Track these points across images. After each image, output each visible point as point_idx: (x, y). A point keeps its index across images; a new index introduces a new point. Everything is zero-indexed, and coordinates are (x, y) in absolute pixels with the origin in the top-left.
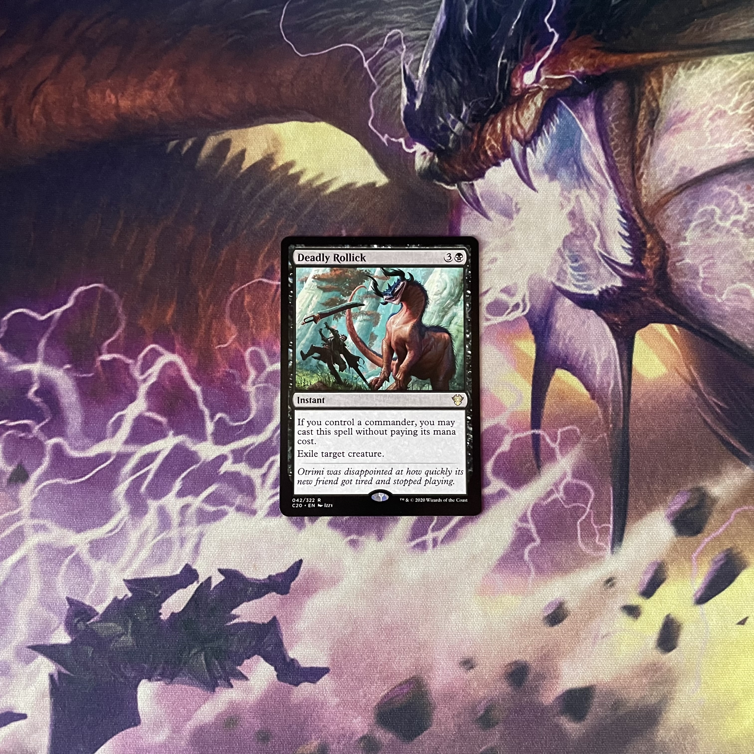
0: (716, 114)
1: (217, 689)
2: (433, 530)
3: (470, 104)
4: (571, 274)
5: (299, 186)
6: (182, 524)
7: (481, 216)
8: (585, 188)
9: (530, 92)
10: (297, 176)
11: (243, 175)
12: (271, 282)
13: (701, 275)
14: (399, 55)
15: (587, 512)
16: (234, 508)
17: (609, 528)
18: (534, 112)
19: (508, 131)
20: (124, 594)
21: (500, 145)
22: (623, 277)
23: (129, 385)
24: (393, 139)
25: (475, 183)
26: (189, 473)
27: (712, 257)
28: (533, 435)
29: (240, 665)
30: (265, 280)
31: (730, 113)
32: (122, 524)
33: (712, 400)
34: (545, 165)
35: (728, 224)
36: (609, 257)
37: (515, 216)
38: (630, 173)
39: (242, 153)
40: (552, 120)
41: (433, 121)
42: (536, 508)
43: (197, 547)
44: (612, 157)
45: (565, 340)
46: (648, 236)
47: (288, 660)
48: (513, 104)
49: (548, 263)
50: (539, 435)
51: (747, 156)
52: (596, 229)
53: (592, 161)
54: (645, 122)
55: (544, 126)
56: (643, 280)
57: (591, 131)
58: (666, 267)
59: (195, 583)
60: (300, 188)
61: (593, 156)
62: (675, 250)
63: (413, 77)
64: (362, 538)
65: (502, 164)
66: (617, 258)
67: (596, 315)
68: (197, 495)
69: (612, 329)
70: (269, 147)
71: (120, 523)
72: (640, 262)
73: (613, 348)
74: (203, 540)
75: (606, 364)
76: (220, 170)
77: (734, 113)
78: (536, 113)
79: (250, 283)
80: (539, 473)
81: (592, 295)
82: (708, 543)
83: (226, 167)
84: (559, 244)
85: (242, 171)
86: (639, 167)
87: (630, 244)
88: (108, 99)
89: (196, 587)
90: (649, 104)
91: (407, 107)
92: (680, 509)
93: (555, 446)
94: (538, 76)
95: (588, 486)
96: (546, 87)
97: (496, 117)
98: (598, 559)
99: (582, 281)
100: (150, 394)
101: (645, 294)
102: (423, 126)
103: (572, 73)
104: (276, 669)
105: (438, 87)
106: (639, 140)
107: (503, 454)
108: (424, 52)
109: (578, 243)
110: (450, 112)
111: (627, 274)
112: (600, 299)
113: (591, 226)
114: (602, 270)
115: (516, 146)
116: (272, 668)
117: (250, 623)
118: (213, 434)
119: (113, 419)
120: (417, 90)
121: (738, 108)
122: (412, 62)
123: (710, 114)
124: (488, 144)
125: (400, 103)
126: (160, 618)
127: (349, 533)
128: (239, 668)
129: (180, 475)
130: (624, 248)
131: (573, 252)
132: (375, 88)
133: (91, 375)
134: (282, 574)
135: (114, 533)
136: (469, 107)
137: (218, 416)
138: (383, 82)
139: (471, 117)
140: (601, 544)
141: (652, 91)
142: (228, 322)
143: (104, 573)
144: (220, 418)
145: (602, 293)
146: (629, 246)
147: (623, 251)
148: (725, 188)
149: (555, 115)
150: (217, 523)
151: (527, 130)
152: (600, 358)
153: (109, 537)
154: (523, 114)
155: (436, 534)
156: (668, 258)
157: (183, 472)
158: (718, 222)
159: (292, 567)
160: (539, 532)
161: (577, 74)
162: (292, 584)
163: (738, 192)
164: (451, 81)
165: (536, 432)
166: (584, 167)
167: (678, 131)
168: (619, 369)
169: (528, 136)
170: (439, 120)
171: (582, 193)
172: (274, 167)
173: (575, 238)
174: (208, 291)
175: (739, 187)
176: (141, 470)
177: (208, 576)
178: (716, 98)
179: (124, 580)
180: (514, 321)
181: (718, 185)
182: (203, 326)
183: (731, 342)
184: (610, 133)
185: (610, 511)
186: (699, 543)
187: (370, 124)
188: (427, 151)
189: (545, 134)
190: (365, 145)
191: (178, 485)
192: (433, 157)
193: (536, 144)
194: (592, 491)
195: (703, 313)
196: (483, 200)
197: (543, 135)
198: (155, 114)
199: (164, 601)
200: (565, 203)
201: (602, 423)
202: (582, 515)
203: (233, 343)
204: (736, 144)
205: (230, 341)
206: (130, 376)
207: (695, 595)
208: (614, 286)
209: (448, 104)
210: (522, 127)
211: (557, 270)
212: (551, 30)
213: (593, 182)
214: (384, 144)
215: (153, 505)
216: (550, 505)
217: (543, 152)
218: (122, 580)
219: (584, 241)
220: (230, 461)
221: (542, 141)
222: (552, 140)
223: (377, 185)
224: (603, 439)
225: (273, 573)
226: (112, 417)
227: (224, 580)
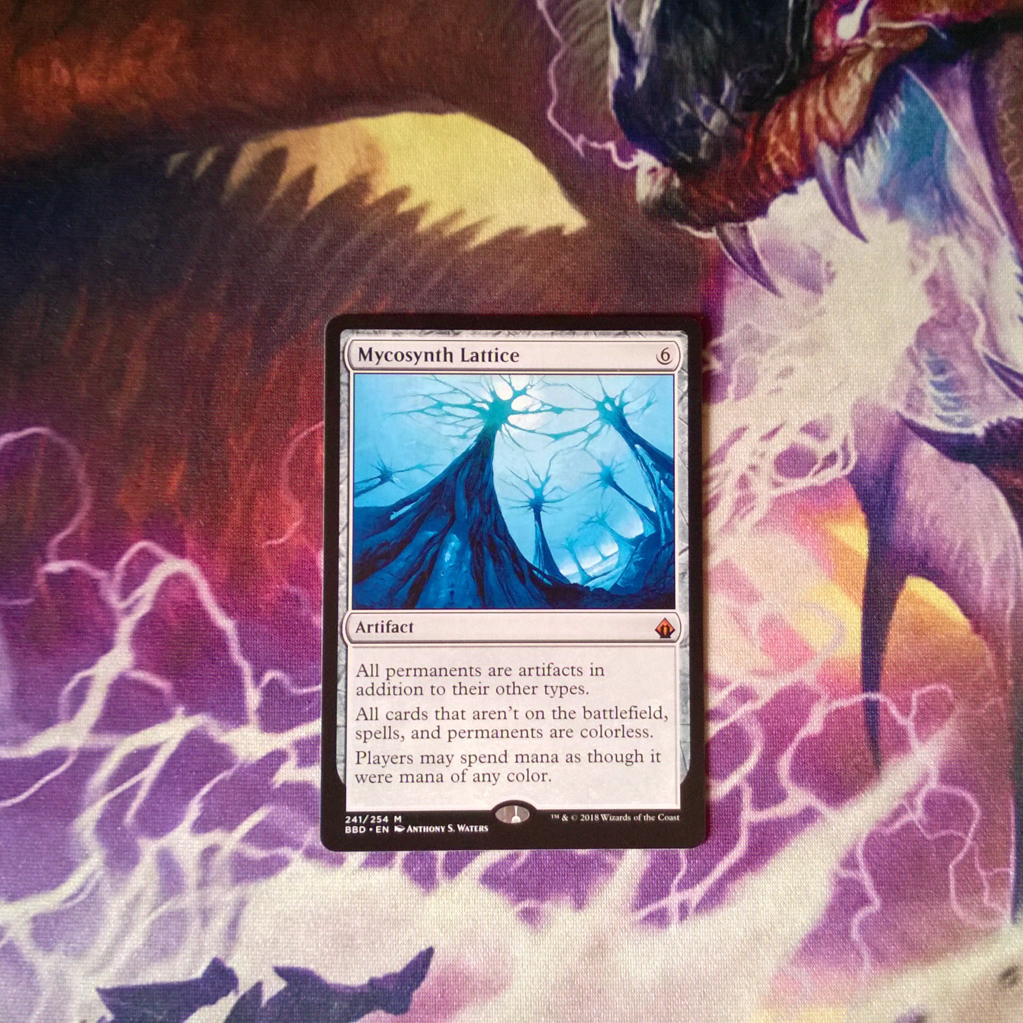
2: (683, 886)
3: (739, 75)
4: (933, 396)
5: (417, 235)
6: (203, 884)
7: (760, 287)
8: (956, 234)
9: (849, 55)
10: (413, 217)
11: (311, 216)
15: (967, 846)
16: (301, 851)
17: (1008, 875)
18: (859, 90)
19: (810, 128)
20: (99, 1015)
21: (795, 154)
23: (100, 618)
24: (595, 145)
25: (750, 225)
26: (215, 788)
28: (866, 702)
32: (93, 882)
34: (882, 191)
36: (1003, 363)
37: (825, 287)
39: (309, 175)
40: (892, 105)
41: (669, 107)
42: (874, 842)
43: (234, 925)
44: (1005, 176)
45: (922, 520)
48: (818, 76)
49: (889, 375)
50: (877, 702)
52: (977, 311)
53: (968, 183)
55: (877, 118)
57: (964, 126)
60: (420, 240)
61: (968, 172)
63: (630, 27)
64: (547, 907)
65: (801, 189)
67: (981, 475)
68: (231, 826)
69: (1011, 501)
70: (359, 161)
71: (87, 882)
74: (245, 912)
75: (1000, 566)
76: (268, 207)
78: (863, 93)
80: (878, 774)
81: (973, 436)
83: (279, 202)
84: (909, 339)
85: (309, 208)
88: (55, 79)
89: (234, 1002)
91: (619, 83)
93: (908, 723)
94: (865, 24)
95: (969, 797)
96: (879, 44)
97: (788, 101)
98: (991, 933)
99: (955, 409)
100: (140, 636)
102: (649, 118)
103: (927, 19)
105: (678, 45)
107: (810, 739)
109: (944, 337)
110: (700, 90)
112: (987, 443)
113: (968, 306)
114: (990, 388)
115: (826, 155)
118: (259, 711)
119: (72, 684)
120: (637, 49)
124: (773, 152)
125: (605, 76)
127: (521, 897)
129: (198, 789)
131: (936, 355)
132: (558, 47)
133: (27, 601)
134: (394, 975)
135: (77, 901)
136: (736, 83)
137: (269, 676)
138: (574, 37)
139: (740, 102)
140: (993, 905)
142: (285, 496)
143: (60, 977)
144: (273, 682)
145: (990, 432)
149: (897, 97)
150: (272, 881)
151: (845, 126)
152: (988, 555)
153: (70, 909)
154: (837, 94)
155: (687, 894)
157: (204, 784)
159: (414, 962)
160: (878, 885)
161: (937, 20)
162: (415, 994)
164: (702, 32)
165: (873, 696)
166: (953, 195)
169: (849, 137)
170: (680, 107)
171: (949, 242)
172: (370, 200)
173: (939, 329)
174: (247, 440)
176: (125, 781)
177: (255, 981)
179: (99, 990)
180: (826, 487)
182: (239, 504)
184: (999, 130)
185: (1008, 843)
187: (550, 116)
188: (659, 165)
189: (879, 133)
190: (542, 155)
191: (194, 809)
192: (671, 177)
193: (862, 150)
194: (975, 806)
196: (766, 257)
197: (876, 135)
198: (144, 104)
200: (919, 261)
201: (994, 675)
202: (958, 852)
203: (295, 535)
205: (290, 532)
206: (103, 604)
208: (1013, 419)
209: (698, 79)
210: (836, 121)
211: (906, 388)
213: (970, 222)
214: (577, 154)
215: (149, 848)
216: (898, 834)
217: (877, 166)
218: (93, 990)
219: (955, 335)
220: (292, 761)
221: (873, 146)
222: (893, 143)
223: (566, 232)
224: (995, 708)
225: (379, 975)
226: (67, 681)
227: (286, 989)
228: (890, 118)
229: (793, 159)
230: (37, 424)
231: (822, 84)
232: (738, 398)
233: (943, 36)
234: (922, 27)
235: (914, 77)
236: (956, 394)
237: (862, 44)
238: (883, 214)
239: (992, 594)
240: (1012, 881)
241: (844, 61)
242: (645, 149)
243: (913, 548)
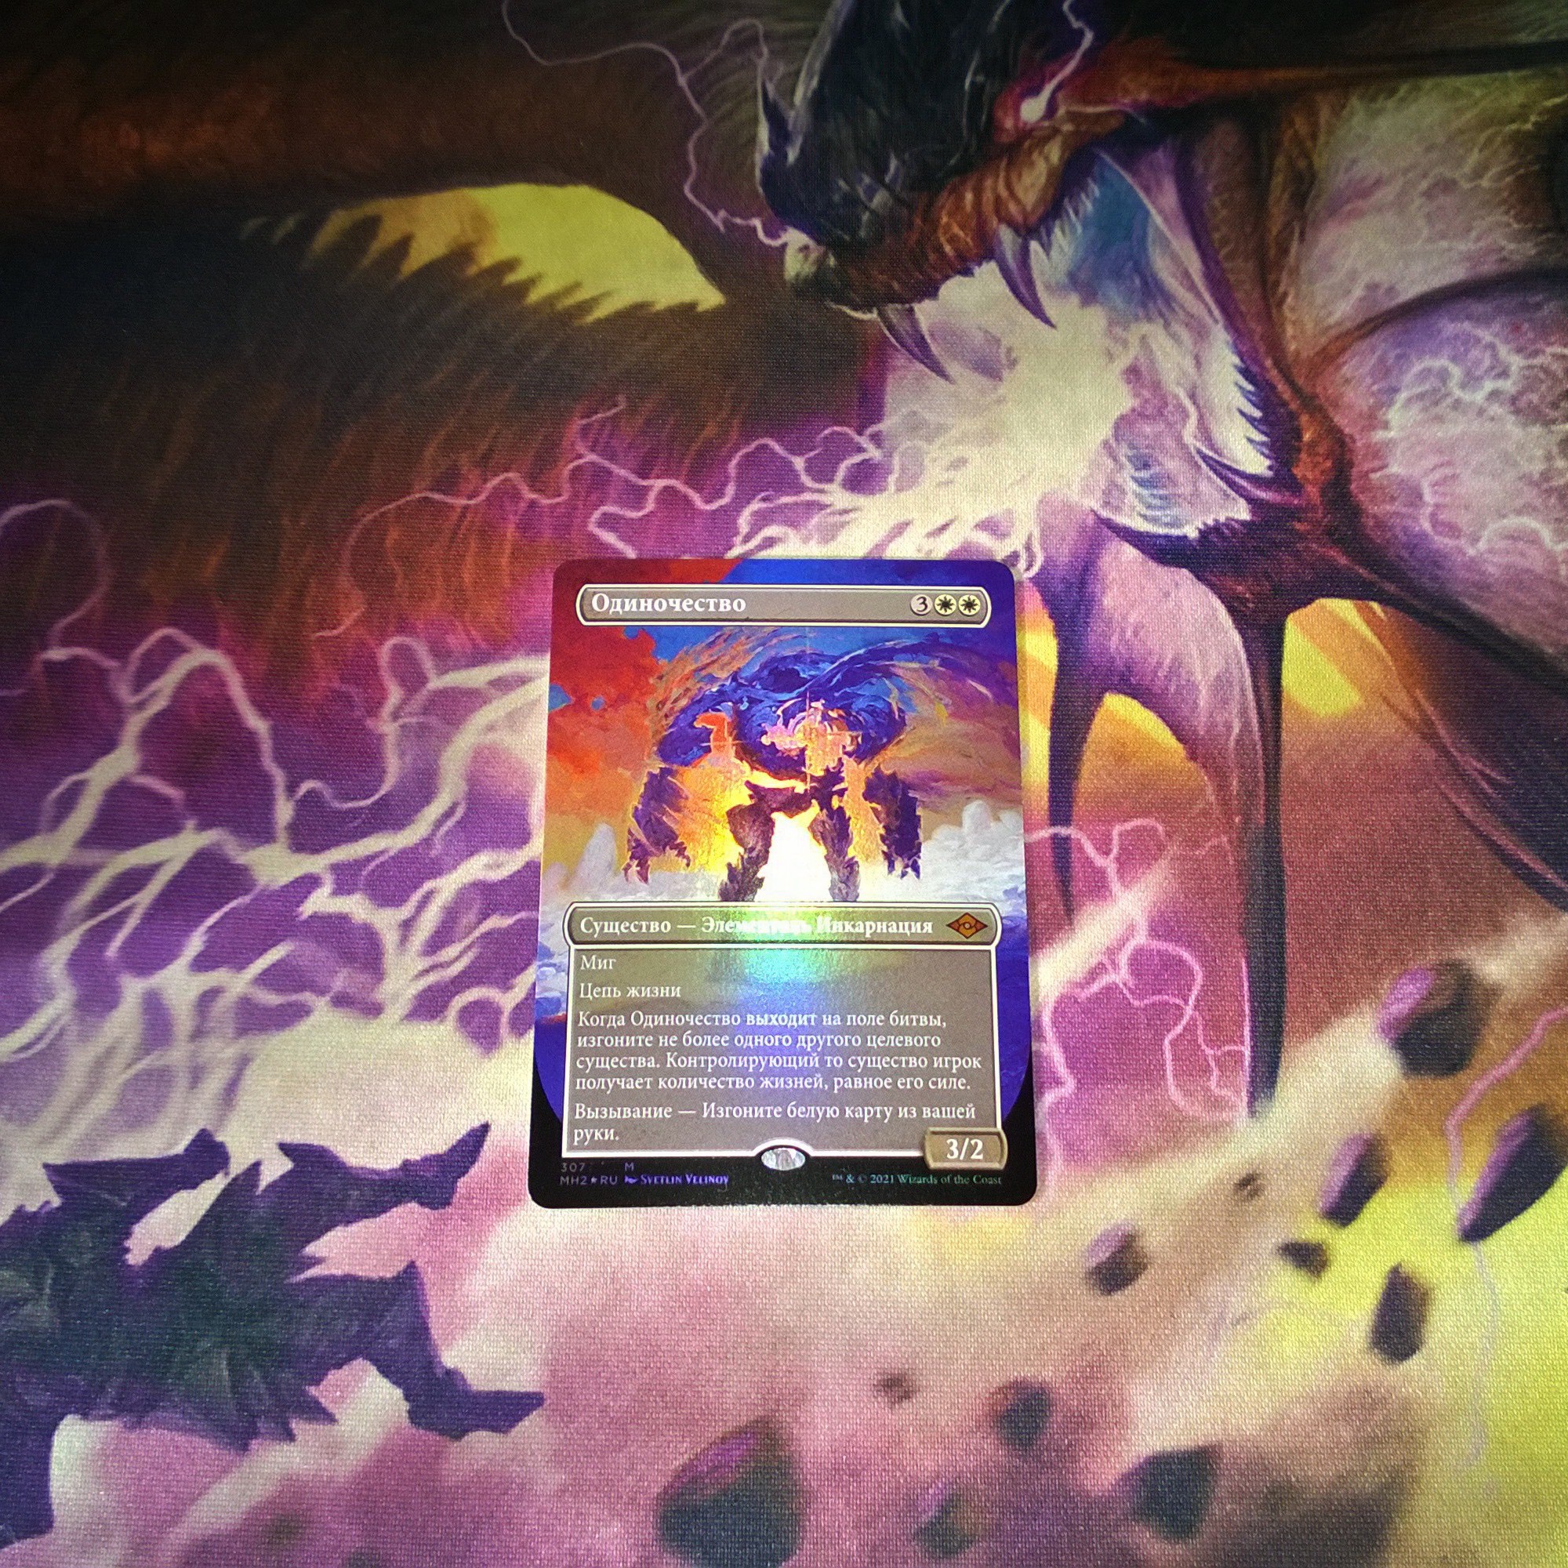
0: (1436, 185)
1: (254, 1444)
4: (1134, 492)
5: (525, 307)
6: (198, 1034)
7: (926, 370)
8: (1162, 321)
9: (1034, 138)
10: (522, 289)
11: (404, 284)
12: (449, 500)
13: (1428, 497)
14: (755, 67)
15: (1188, 1016)
16: (327, 998)
17: (1242, 1055)
18: (1045, 173)
19: (988, 207)
20: (43, 1199)
21: (970, 235)
22: (1250, 500)
23: (103, 714)
24: (738, 221)
25: (917, 307)
26: (226, 915)
27: (1449, 463)
28: (1055, 838)
29: (317, 1382)
30: (437, 496)
31: (1466, 186)
32: (56, 1029)
33: (1473, 764)
34: (1072, 275)
35: (1479, 397)
36: (1219, 459)
37: (1005, 374)
38: (1256, 295)
39: (403, 245)
40: (1083, 188)
41: (824, 186)
42: (1064, 1005)
43: (231, 1089)
44: (1217, 263)
45: (1123, 631)
46: (1304, 419)
47: (439, 1372)
48: (998, 158)
49: (1082, 469)
50: (1067, 838)
51: (1505, 266)
52: (1187, 402)
53: (1174, 268)
54: (1286, 196)
55: (1066, 200)
56: (1299, 508)
57: (1168, 210)
58: (1348, 481)
59: (219, 1177)
60: (528, 312)
61: (1175, 258)
62: (1368, 446)
63: (782, 104)
65: (977, 271)
66: (1236, 462)
67: (1194, 580)
68: (241, 966)
69: (1231, 610)
70: (463, 230)
71: (49, 1027)
72: (1289, 470)
73: (1236, 650)
74: (248, 1072)
75: (1221, 684)
76: (354, 275)
77: (1472, 185)
79: (402, 501)
80: (1071, 924)
81: (1184, 538)
82: (1483, 1094)
83: (367, 270)
84: (1105, 431)
85: (400, 277)
86: (1277, 283)
87: (1263, 433)
88: (123, 140)
89: (222, 1186)
90: (1291, 163)
91: (768, 159)
92: (1412, 1011)
93: (1108, 864)
94: (1052, 107)
95: (1187, 956)
96: (1067, 127)
97: (963, 182)
98: (1218, 1130)
99: (1161, 508)
101: (1302, 537)
102: (801, 196)
103: (1123, 104)
104: (407, 1397)
105: (837, 124)
106: (1274, 232)
108: (807, 60)
109: (1148, 429)
110: (861, 169)
111: (1262, 494)
112: (1201, 545)
113: (1176, 397)
114: (1204, 486)
115: (1007, 237)
116: (398, 1393)
117: (347, 1279)
118: (290, 827)
119: (59, 790)
120: (790, 127)
121: (1481, 177)
122: (783, 78)
123: (1424, 185)
124: (945, 233)
125: (752, 153)
126: (124, 1261)
128: (313, 1391)
129: (204, 918)
130: (1250, 441)
131: (1139, 449)
132: (698, 122)
133: (17, 693)
134: (438, 1158)
135: (31, 1052)
136: (904, 162)
137: (306, 786)
138: (718, 114)
139: (908, 182)
140: (1224, 1092)
141: (1297, 140)
142: (344, 581)
144: (309, 792)
145: (1205, 533)
146: (1264, 439)
147: (1250, 447)
148: (1467, 326)
149: (1090, 181)
150: (286, 1035)
151: (1029, 208)
153: (21, 1062)
154: (1020, 176)
156: (1351, 464)
157: (211, 913)
158: (1458, 393)
159: (462, 1142)
160: (1071, 1064)
161: (1136, 105)
162: (461, 1183)
163: (1496, 335)
164: (865, 111)
165: (1063, 831)
166: (1154, 277)
167: (1359, 214)
168: (1250, 695)
169: (1033, 219)
170: (837, 185)
171: (1154, 331)
172: (472, 270)
173: (1141, 421)
175: (1496, 327)
176: (113, 904)
177: (253, 1161)
178: (1434, 155)
179: (46, 1166)
181: (1452, 321)
182: (287, 590)
183: (1506, 640)
184: (1210, 216)
185: (1241, 1014)
186: (1463, 1094)
187: (687, 191)
188: (811, 243)
189: (1068, 216)
190: (675, 229)
191: (196, 943)
192: (825, 256)
193: (1049, 233)
194: (1197, 967)
195: (1435, 578)
196: (935, 341)
197: (1065, 217)
198: (222, 169)
199: (138, 1217)
200: (1117, 349)
201: (1217, 811)
202: (1175, 1024)
203: (353, 626)
204: (1481, 244)
205: (348, 622)
206: (109, 696)
207: (1459, 1219)
208: (1233, 520)
209: (858, 155)
210: (1018, 201)
211: (1103, 485)
212: (1076, 24)
213: (1177, 309)
214: (718, 229)
215: (133, 988)
216: (1096, 999)
217: (1066, 250)
218: (40, 1166)
219: (1161, 427)
220: (326, 889)
221: (1063, 232)
222: (1085, 227)
223: (700, 309)
224: (1218, 852)
225: (415, 1156)
226: (55, 784)
227: (290, 1172)
228: (1084, 204)
229: (969, 240)
230: (55, 496)
231: (1003, 164)
232: (899, 490)
233: (1142, 120)
234: (1120, 112)
235: (1108, 159)
236: (1161, 492)
237: (1048, 127)
238: (1074, 299)
239: (1211, 716)
240: (1247, 1063)
241: (1027, 144)
242: (796, 227)
243: (1112, 660)
